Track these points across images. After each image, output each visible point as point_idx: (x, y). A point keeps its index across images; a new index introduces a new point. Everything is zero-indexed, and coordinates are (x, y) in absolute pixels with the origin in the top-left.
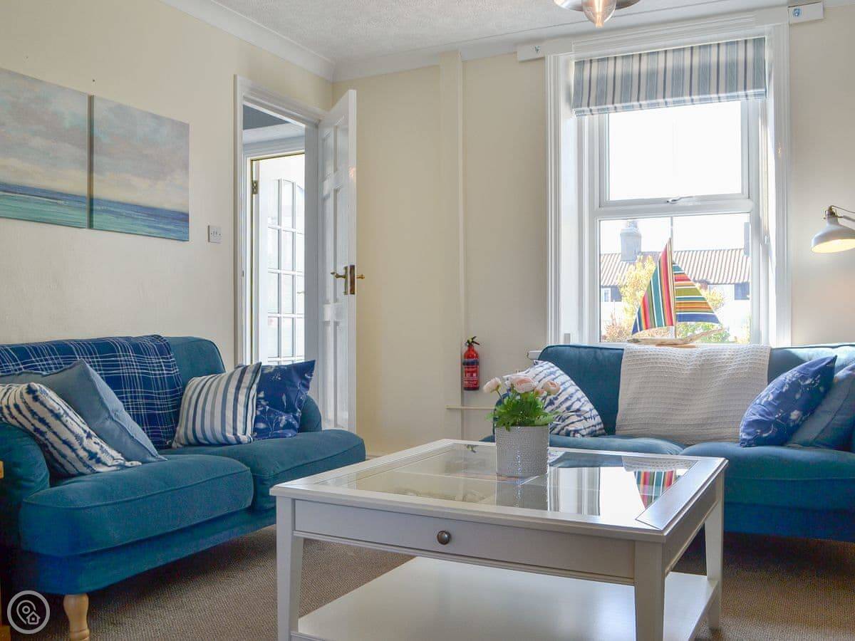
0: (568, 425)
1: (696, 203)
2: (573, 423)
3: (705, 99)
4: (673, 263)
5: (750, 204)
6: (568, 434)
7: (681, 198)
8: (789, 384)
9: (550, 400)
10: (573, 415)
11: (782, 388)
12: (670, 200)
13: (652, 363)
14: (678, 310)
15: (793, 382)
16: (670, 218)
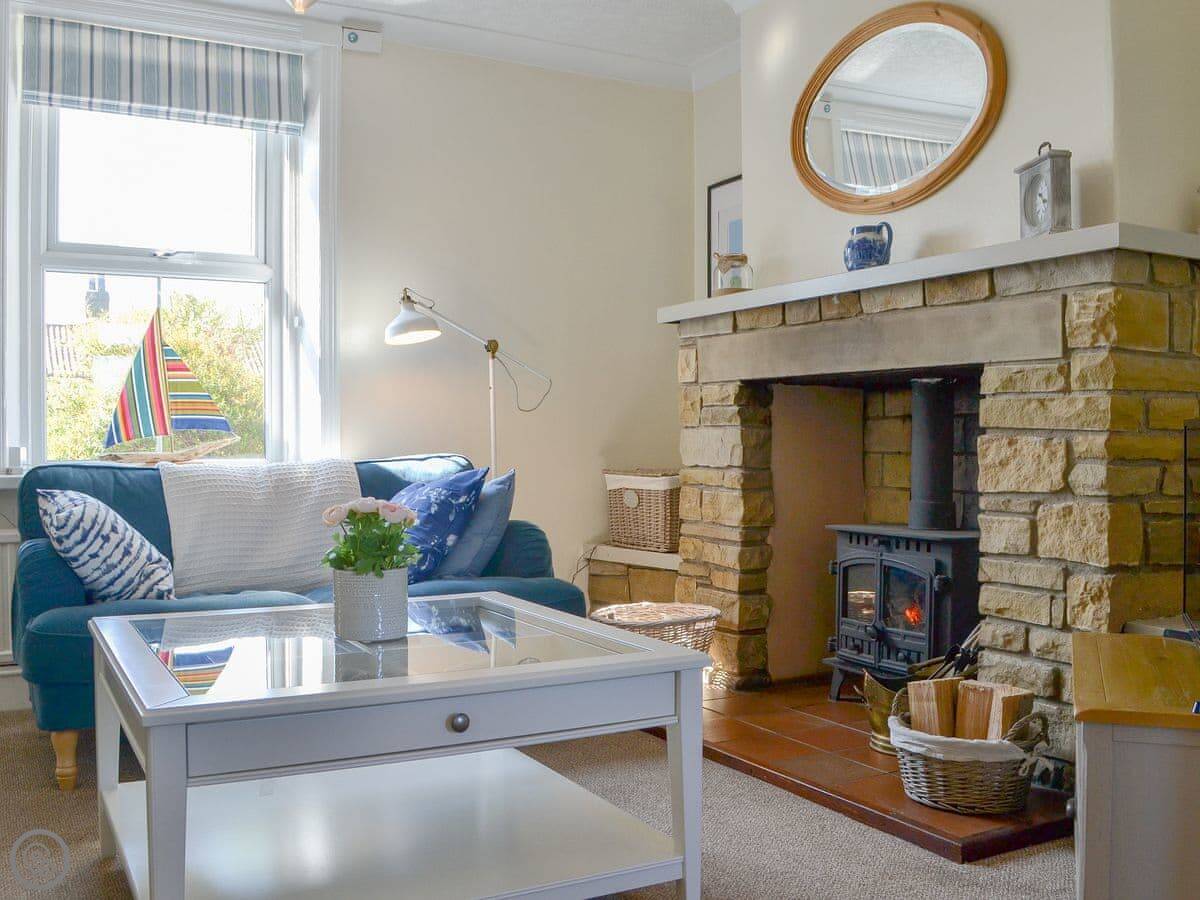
0: (156, 584)
1: (197, 262)
2: (162, 579)
3: (223, 120)
4: (164, 345)
5: (267, 273)
6: (160, 596)
7: (177, 252)
8: (437, 504)
9: (125, 548)
10: (158, 568)
11: (429, 508)
12: (160, 254)
13: (210, 487)
14: (174, 412)
15: (442, 502)
16: (156, 279)
